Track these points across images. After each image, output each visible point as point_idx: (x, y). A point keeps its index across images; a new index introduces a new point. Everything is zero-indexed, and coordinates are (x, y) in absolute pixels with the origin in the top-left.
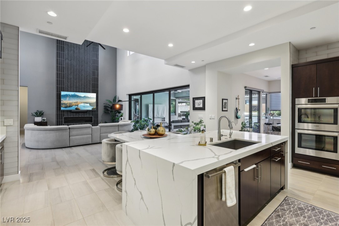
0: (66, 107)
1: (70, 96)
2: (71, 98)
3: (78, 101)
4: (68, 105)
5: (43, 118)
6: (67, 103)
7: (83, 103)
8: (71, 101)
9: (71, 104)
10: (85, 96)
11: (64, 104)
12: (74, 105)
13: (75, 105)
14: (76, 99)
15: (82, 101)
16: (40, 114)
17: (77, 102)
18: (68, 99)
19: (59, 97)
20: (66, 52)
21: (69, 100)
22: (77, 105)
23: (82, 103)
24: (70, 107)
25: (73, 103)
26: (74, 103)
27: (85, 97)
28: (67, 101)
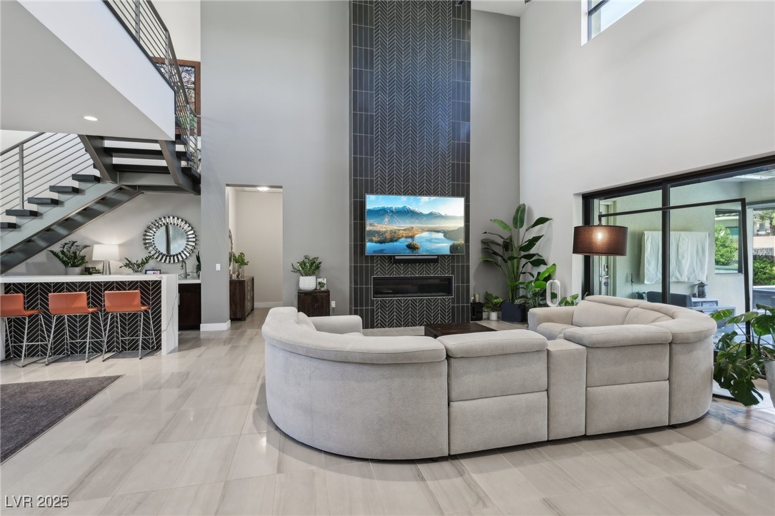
0: (381, 242)
1: (392, 211)
2: (396, 219)
3: (413, 226)
4: (388, 236)
5: (319, 280)
6: (386, 232)
7: (427, 231)
8: (394, 227)
9: (395, 233)
10: (431, 214)
11: (378, 232)
12: (403, 236)
13: (406, 237)
14: (408, 221)
15: (425, 226)
16: (311, 267)
17: (412, 228)
18: (387, 220)
19: (359, 213)
20: (378, 67)
21: (390, 223)
22: (412, 237)
23: (423, 230)
24: (392, 240)
25: (401, 232)
26: (404, 230)
27: (432, 216)
28: (384, 226)
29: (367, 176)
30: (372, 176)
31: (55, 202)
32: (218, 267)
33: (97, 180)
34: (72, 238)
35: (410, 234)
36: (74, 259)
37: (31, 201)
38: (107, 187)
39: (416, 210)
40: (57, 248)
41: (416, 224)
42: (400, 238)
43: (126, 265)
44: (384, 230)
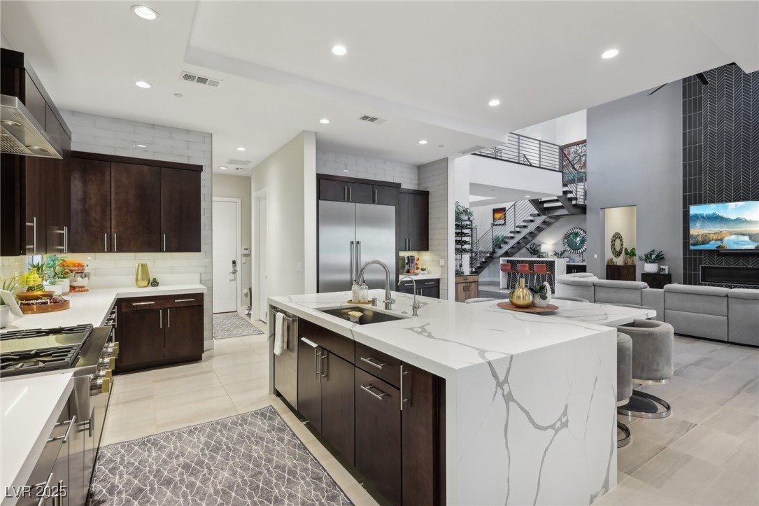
0: (696, 244)
1: (703, 217)
2: (707, 224)
3: (722, 230)
4: (700, 239)
5: (662, 267)
6: (698, 235)
7: (735, 234)
8: (705, 231)
10: (737, 219)
12: (713, 239)
13: (716, 240)
14: (717, 226)
15: (732, 230)
17: (721, 232)
18: (698, 225)
19: (687, 219)
21: (701, 227)
22: (721, 240)
23: (731, 234)
24: (703, 243)
25: (712, 235)
26: (714, 234)
27: (738, 221)
28: (696, 230)
29: (695, 190)
30: (700, 190)
31: (525, 227)
32: (596, 256)
33: (539, 215)
34: (534, 241)
35: (720, 238)
36: (535, 251)
37: (517, 227)
38: (543, 218)
39: (725, 216)
40: (528, 246)
41: (724, 229)
42: (710, 241)
43: (555, 254)
44: (696, 234)
